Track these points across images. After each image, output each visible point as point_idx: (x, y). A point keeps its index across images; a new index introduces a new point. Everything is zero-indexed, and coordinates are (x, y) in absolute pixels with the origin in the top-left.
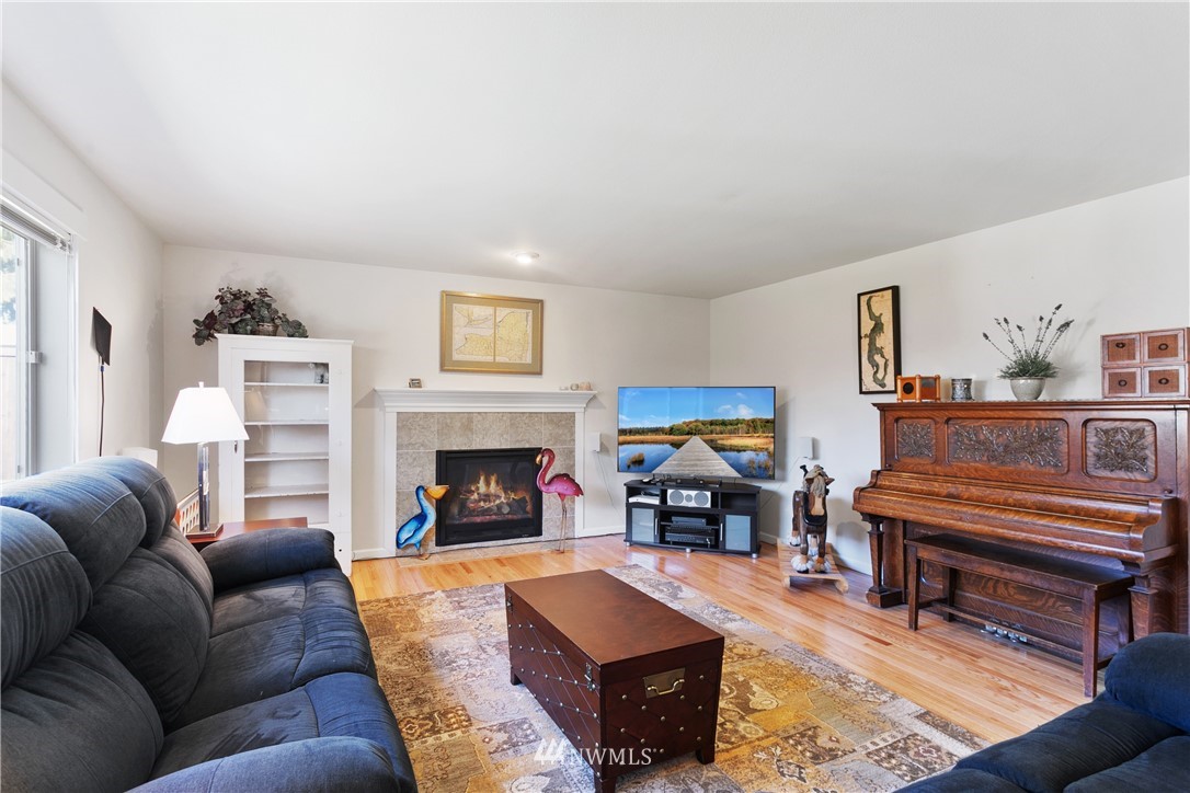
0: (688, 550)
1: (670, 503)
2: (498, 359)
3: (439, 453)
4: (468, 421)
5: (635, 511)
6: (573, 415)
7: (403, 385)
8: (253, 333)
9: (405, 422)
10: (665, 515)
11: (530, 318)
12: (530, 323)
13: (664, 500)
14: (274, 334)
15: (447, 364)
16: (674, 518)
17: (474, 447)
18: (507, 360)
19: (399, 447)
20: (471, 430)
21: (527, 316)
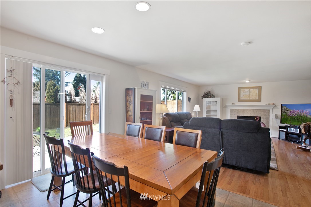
0: (292, 142)
1: (289, 131)
2: (250, 99)
3: (237, 116)
4: (243, 111)
5: (281, 132)
6: (269, 110)
7: (231, 104)
8: (207, 97)
9: (232, 110)
10: (287, 134)
11: (258, 90)
12: (258, 91)
13: (287, 130)
14: (211, 97)
15: (240, 100)
16: (289, 135)
17: (245, 116)
18: (252, 99)
19: (230, 114)
20: (244, 112)
21: (257, 90)
